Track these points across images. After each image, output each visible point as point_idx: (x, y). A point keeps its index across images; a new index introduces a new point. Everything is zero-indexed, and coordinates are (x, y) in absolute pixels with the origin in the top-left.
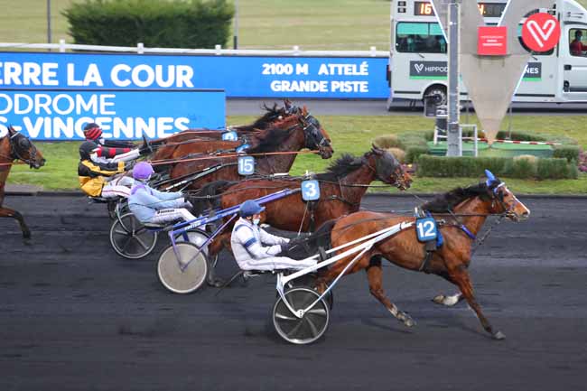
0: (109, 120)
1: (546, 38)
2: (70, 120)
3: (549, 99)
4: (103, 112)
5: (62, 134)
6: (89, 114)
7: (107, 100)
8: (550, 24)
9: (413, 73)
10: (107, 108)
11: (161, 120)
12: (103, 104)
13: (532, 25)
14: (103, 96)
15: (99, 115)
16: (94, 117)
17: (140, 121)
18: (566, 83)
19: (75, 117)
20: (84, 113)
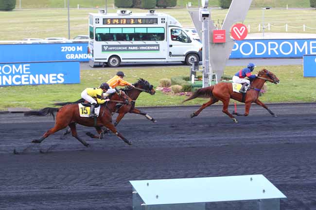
0: (27, 76)
1: (241, 34)
2: (10, 77)
3: (163, 60)
4: (25, 72)
5: (6, 82)
6: (19, 73)
7: (26, 67)
8: (243, 29)
9: (103, 50)
10: (26, 71)
11: (51, 75)
12: (25, 69)
13: (235, 29)
14: (25, 65)
15: (23, 74)
16: (21, 75)
17: (41, 76)
18: (170, 53)
19: (13, 75)
20: (16, 73)
